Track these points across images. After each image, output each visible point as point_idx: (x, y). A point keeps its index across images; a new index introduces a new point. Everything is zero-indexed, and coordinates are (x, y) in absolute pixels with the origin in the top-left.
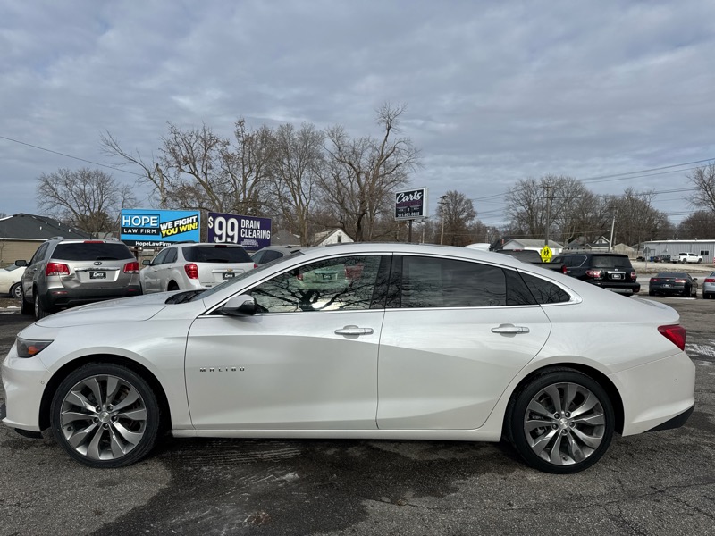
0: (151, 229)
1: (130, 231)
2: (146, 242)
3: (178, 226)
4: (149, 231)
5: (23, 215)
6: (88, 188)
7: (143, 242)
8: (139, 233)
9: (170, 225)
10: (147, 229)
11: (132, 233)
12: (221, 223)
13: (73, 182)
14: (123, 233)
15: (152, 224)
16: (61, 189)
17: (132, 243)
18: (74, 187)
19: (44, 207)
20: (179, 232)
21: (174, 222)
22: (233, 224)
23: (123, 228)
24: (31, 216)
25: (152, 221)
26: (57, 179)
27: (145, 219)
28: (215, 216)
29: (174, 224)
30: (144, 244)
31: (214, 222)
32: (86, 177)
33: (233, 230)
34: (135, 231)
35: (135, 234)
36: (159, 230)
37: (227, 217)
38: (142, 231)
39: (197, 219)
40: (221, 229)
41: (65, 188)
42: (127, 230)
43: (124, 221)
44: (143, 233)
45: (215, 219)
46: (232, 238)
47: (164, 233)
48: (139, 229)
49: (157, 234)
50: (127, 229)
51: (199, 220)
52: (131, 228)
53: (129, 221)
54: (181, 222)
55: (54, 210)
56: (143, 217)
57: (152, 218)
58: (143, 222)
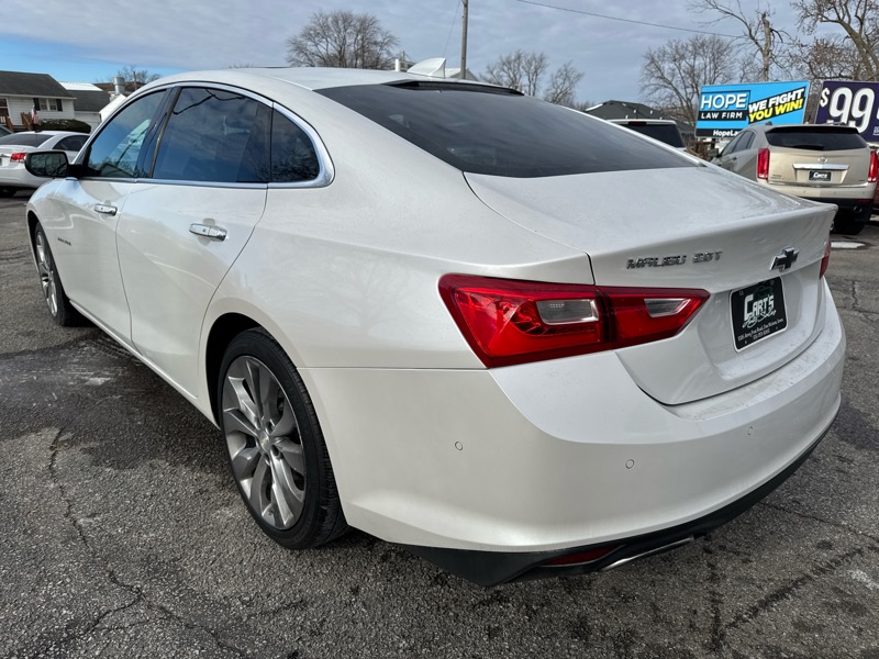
0: (735, 112)
1: (708, 116)
2: (727, 130)
3: (774, 106)
4: (733, 115)
5: (612, 103)
6: (699, 62)
7: (722, 130)
8: (719, 118)
9: (762, 105)
10: (730, 112)
11: (712, 119)
12: (842, 98)
13: (683, 57)
14: (700, 119)
15: (738, 106)
16: (667, 66)
17: (709, 132)
18: (683, 63)
19: (647, 91)
20: (774, 115)
21: (768, 99)
22: (864, 99)
23: (700, 113)
24: (620, 103)
25: (738, 101)
26: (664, 53)
27: (731, 99)
28: (833, 86)
29: (768, 103)
30: (723, 134)
31: (830, 97)
32: (698, 48)
33: (862, 107)
34: (715, 116)
35: (715, 119)
36: (746, 113)
37: (855, 88)
38: (723, 116)
39: (803, 93)
40: (840, 106)
41: (672, 65)
42: (705, 115)
43: (703, 102)
44: (725, 119)
45: (832, 92)
46: (859, 121)
47: (752, 117)
48: (721, 113)
49: (744, 118)
50: (706, 113)
51: (806, 95)
52: (711, 112)
53: (710, 102)
54: (778, 100)
55: (657, 94)
56: (729, 96)
57: (740, 95)
58: (728, 102)
